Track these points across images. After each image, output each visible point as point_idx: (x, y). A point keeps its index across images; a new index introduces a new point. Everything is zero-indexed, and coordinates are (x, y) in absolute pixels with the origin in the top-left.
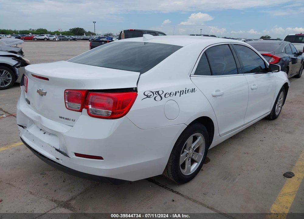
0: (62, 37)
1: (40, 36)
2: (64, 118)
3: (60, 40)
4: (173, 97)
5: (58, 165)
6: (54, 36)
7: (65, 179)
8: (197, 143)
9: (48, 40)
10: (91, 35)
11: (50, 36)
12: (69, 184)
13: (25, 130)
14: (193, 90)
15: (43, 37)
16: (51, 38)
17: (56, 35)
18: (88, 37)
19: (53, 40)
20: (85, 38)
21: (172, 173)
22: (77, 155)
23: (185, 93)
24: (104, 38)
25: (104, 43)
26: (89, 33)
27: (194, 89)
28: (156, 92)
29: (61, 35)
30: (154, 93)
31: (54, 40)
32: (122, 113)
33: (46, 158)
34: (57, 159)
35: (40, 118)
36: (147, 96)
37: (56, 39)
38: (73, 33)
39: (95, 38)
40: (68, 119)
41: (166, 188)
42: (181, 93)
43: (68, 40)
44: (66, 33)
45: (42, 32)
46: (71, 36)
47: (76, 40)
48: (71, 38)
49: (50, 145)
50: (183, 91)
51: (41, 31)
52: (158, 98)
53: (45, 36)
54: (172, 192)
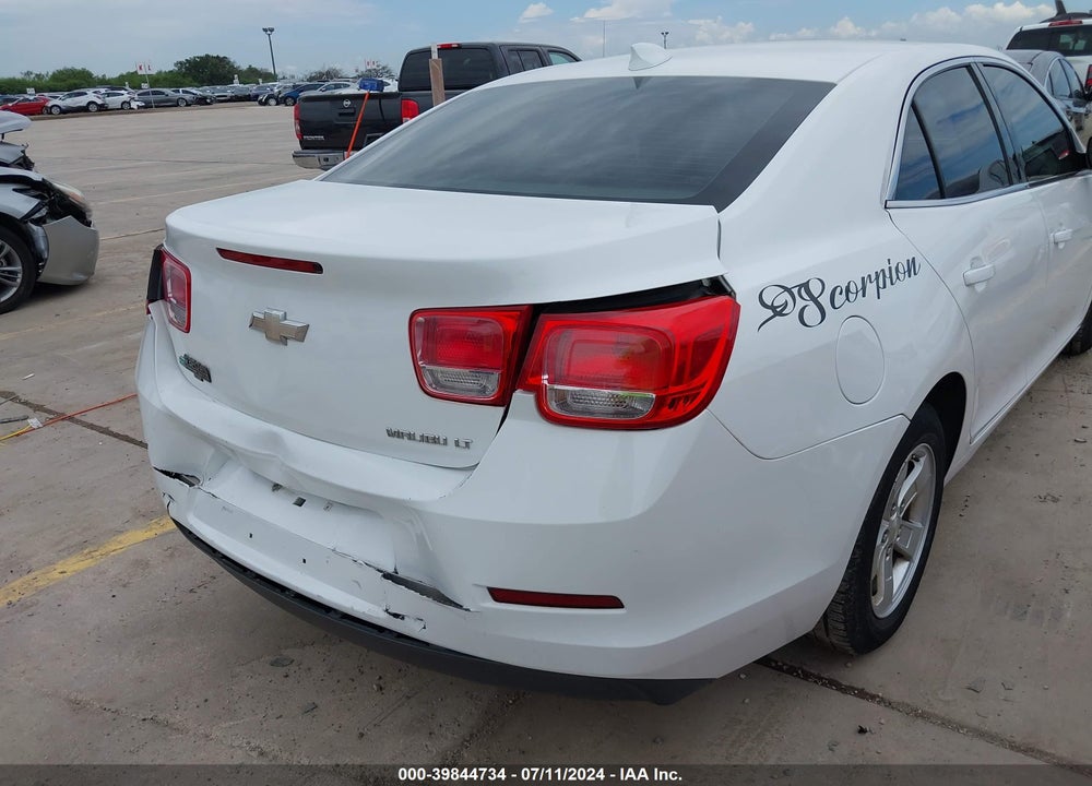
0: (155, 93)
1: (70, 96)
2: (411, 437)
3: (147, 107)
4: (859, 305)
5: (400, 642)
6: (122, 92)
7: (380, 678)
8: (915, 483)
9: (103, 109)
10: (260, 80)
11: (109, 95)
12: (408, 698)
13: (198, 495)
14: (911, 268)
15: (82, 101)
16: (114, 101)
17: (127, 88)
18: (252, 88)
19: (122, 108)
20: (239, 94)
21: (844, 622)
22: (499, 595)
23: (892, 284)
24: (314, 88)
25: (349, 103)
26: (252, 75)
27: (914, 258)
28: (800, 286)
29: (145, 86)
30: (795, 291)
31: (125, 108)
32: (695, 396)
33: (331, 614)
34: (396, 616)
35: (275, 440)
36: (772, 308)
37: (134, 105)
38: (190, 79)
39: (280, 93)
40: (435, 441)
41: (806, 676)
42: (878, 283)
43: (177, 105)
44: (165, 79)
45: (72, 81)
46: (187, 89)
47: (209, 104)
48: (187, 97)
49: (344, 555)
50: (883, 270)
51: (69, 77)
52: (812, 313)
53: (91, 96)
54: (836, 692)
